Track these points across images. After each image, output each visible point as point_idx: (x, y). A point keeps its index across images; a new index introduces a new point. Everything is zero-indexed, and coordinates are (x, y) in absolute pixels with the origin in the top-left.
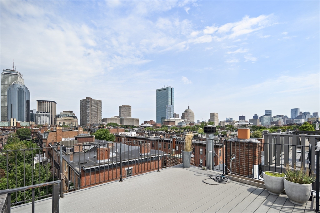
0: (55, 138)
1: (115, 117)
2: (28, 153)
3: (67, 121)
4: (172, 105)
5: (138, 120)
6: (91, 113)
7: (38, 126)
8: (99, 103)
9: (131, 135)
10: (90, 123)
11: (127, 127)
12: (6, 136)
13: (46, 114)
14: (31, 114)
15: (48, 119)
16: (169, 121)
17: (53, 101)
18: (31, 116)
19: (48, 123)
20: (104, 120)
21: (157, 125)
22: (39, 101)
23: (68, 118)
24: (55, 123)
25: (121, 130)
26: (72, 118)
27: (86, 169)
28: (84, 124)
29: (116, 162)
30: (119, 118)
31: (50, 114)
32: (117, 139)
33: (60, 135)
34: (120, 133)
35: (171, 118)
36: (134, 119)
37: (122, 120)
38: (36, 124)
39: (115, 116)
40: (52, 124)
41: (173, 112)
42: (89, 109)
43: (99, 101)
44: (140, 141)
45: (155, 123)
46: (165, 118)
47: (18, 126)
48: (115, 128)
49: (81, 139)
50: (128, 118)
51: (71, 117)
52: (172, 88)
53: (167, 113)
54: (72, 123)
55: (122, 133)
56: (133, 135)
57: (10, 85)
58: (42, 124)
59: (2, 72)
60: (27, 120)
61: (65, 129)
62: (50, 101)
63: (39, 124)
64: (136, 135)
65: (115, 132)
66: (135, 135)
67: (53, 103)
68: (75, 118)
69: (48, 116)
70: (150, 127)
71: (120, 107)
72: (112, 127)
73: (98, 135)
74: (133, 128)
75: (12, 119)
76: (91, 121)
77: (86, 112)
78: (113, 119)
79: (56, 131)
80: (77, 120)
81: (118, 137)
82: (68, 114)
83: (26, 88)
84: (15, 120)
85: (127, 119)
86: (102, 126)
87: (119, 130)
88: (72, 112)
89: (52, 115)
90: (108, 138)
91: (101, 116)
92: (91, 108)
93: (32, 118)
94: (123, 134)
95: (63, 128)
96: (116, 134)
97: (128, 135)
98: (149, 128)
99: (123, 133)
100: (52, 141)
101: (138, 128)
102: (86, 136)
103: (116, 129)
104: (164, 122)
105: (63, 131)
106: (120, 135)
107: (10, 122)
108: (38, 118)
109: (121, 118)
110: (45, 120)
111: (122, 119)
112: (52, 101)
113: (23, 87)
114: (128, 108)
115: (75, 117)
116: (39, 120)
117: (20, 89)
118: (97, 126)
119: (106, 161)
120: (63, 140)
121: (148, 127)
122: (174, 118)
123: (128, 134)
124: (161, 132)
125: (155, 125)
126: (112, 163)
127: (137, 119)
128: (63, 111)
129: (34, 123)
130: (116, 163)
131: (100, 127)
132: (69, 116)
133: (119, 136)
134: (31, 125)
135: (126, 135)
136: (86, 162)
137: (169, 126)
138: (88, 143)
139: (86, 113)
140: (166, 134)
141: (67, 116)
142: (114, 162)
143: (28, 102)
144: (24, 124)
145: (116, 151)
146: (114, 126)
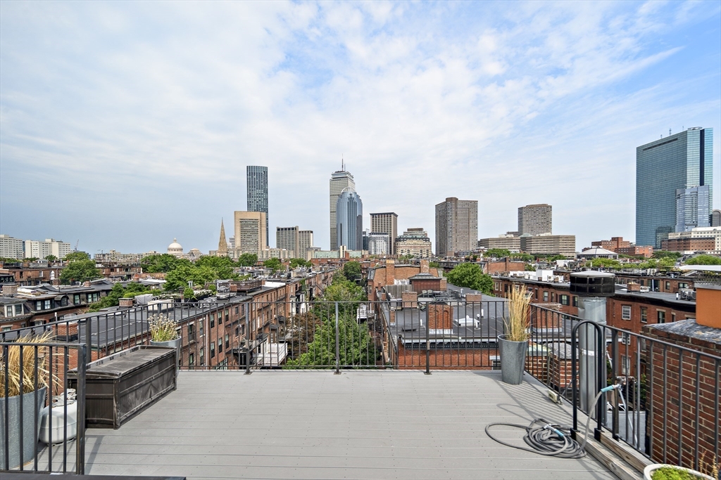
0: (384, 278)
1: (509, 236)
2: (351, 301)
3: (415, 247)
4: (702, 183)
5: (572, 239)
6: (456, 230)
7: (372, 257)
8: (472, 206)
9: (540, 279)
10: (454, 250)
11: (537, 257)
12: (332, 273)
13: (382, 236)
14: (364, 237)
15: (385, 245)
16: (686, 239)
17: (393, 213)
18: (364, 241)
19: (385, 252)
20: (483, 242)
21: (637, 252)
22: (372, 215)
23: (415, 241)
24: (395, 253)
25: (516, 265)
26: (421, 242)
27: (407, 341)
28: (442, 253)
29: (466, 338)
30: (519, 238)
31: (388, 236)
32: (504, 286)
33: (392, 274)
34: (512, 273)
35: (699, 229)
36: (558, 237)
37: (524, 243)
38: (370, 253)
39: (508, 233)
40: (391, 253)
41: (709, 207)
42: (451, 222)
43: (471, 202)
44: (561, 296)
45: (628, 246)
46: (671, 230)
47: (347, 258)
48: (502, 261)
49: (419, 283)
50: (542, 235)
51: (420, 239)
52: (702, 132)
53: (679, 214)
54: (421, 251)
55: (515, 272)
56: (545, 279)
57: (339, 195)
58: (378, 253)
59: (331, 177)
60: (359, 249)
61: (401, 263)
62: (387, 214)
63: (373, 253)
64: (552, 279)
65: (501, 270)
66: (550, 278)
67: (392, 216)
68: (426, 241)
69: (385, 240)
70: (606, 256)
71: (520, 209)
72: (494, 259)
73: (456, 277)
74: (553, 260)
75: (341, 247)
76: (456, 245)
77: (446, 227)
78: (503, 239)
79: (385, 267)
80: (431, 244)
81: (506, 283)
82: (415, 234)
83: (358, 196)
84: (345, 247)
85: (540, 238)
86: (472, 257)
87: (509, 264)
88: (421, 230)
89: (391, 238)
90: (476, 283)
91: (476, 234)
92: (456, 219)
93: (364, 244)
94: (518, 275)
95: (397, 261)
96: (502, 275)
97: (531, 278)
98: (604, 259)
99: (519, 273)
100: (379, 284)
101: (568, 261)
102: (428, 278)
103: (503, 264)
104: (666, 243)
105: (395, 267)
106: (512, 276)
107: (339, 252)
108: (373, 244)
109: (522, 236)
110: (380, 247)
111: (525, 238)
112: (391, 214)
113: (353, 196)
114: (542, 212)
115: (427, 239)
116: (373, 248)
117: (351, 199)
118: (463, 257)
119: (447, 332)
120: (396, 282)
121: (601, 256)
122: (711, 229)
123: (532, 276)
124: (644, 271)
125: (630, 252)
126: (458, 339)
127: (567, 237)
128: (408, 230)
129: (367, 252)
130: (464, 341)
131: (467, 259)
132: (416, 238)
133: (508, 280)
134: (363, 256)
135: (527, 277)
136: (414, 328)
137: (686, 252)
138: (430, 291)
139: (446, 230)
140: (663, 279)
141: (413, 239)
142: (460, 338)
143: (360, 218)
144: (355, 254)
145: (481, 314)
146: (499, 257)
